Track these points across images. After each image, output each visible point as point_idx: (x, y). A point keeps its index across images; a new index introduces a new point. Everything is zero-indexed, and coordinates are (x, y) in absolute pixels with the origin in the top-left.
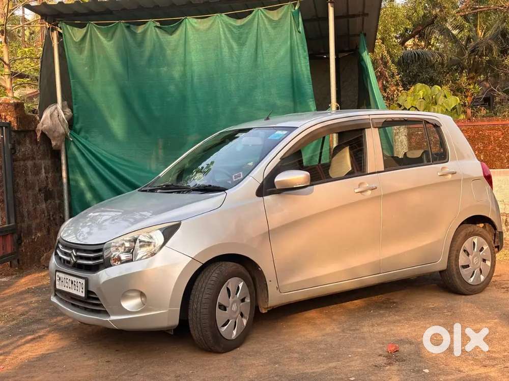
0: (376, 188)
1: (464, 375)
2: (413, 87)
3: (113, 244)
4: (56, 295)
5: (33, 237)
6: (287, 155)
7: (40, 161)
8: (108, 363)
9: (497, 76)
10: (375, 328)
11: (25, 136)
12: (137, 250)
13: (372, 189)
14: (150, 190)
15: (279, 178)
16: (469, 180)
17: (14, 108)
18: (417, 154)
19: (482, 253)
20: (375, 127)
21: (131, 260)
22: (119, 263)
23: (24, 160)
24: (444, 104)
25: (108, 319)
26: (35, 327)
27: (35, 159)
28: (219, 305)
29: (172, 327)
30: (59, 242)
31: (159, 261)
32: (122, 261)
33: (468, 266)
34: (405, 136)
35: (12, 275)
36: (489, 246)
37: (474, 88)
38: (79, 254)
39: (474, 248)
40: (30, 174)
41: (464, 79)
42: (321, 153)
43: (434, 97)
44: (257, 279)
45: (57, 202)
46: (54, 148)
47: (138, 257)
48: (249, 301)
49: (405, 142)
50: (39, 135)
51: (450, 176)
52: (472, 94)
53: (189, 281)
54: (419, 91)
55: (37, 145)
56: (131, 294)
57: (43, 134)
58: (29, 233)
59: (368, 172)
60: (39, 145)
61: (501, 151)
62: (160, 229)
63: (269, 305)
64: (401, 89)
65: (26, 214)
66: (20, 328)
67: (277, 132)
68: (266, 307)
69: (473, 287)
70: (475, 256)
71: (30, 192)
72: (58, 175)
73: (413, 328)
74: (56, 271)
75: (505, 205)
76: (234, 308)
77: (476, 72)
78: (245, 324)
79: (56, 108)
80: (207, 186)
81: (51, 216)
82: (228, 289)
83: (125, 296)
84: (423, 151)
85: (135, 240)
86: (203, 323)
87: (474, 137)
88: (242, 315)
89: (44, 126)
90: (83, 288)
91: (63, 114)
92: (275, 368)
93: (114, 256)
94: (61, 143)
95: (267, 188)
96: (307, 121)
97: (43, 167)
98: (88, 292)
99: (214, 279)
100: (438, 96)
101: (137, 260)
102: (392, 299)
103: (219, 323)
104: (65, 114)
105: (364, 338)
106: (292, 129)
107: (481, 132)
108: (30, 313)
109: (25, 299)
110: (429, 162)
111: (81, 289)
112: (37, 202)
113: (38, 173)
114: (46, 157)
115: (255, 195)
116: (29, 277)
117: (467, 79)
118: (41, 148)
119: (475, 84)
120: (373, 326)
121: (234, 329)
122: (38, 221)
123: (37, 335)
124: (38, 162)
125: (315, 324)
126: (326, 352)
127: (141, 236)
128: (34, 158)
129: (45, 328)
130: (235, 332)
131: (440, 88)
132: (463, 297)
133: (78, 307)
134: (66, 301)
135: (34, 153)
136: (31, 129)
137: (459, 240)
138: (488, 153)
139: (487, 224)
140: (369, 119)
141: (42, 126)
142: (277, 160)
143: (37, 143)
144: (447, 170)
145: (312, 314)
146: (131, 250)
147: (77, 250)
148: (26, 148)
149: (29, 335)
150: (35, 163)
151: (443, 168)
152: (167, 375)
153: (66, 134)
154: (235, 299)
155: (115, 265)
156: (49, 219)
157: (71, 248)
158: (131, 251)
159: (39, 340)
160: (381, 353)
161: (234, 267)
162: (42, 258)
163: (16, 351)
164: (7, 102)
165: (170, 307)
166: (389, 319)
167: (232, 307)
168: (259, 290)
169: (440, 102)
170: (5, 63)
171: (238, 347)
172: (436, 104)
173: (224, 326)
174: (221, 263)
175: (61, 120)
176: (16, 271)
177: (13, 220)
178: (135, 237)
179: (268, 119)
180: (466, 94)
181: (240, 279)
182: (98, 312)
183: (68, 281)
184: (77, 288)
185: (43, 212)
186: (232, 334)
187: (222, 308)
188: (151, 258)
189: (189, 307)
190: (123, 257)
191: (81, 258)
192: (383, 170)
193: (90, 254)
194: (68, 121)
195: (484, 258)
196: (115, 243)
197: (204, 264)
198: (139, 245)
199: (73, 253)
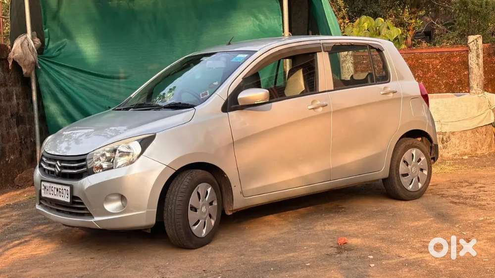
0: (326, 105)
1: (403, 259)
2: (358, 20)
3: (95, 154)
4: (40, 204)
5: (7, 159)
6: (247, 76)
7: (11, 88)
8: (92, 260)
9: (436, 11)
10: (326, 227)
12: (117, 159)
13: (324, 106)
14: (124, 109)
15: (242, 95)
16: (408, 98)
18: (362, 76)
19: (420, 164)
20: (326, 51)
21: (112, 168)
22: (101, 170)
24: (387, 35)
25: (92, 220)
26: (20, 234)
27: (7, 86)
28: (191, 207)
29: (149, 226)
30: (43, 155)
31: (136, 169)
32: (104, 169)
33: (407, 175)
34: (352, 63)
36: (426, 157)
37: (416, 22)
38: (63, 164)
39: (413, 159)
40: (3, 100)
41: (407, 14)
42: (277, 75)
43: (378, 28)
44: (223, 186)
45: (28, 127)
46: (25, 76)
47: (119, 165)
48: (216, 204)
49: (352, 69)
50: (10, 63)
51: (391, 95)
52: (414, 29)
53: (165, 184)
54: (364, 23)
55: (8, 72)
56: (112, 198)
57: (14, 62)
58: (3, 155)
59: (320, 91)
60: (10, 72)
61: (439, 78)
62: (137, 140)
63: (234, 209)
64: (347, 22)
66: (6, 235)
67: (238, 56)
68: (231, 209)
69: (412, 194)
70: (414, 166)
71: (3, 117)
72: (28, 101)
73: (359, 226)
74: (42, 181)
75: (442, 124)
76: (204, 209)
77: (417, 8)
78: (213, 224)
79: (26, 38)
80: (177, 104)
81: (23, 140)
82: (198, 194)
83: (107, 200)
84: (367, 74)
85: (115, 151)
86: (177, 222)
87: (414, 65)
88: (210, 216)
89: (16, 55)
90: (68, 194)
91: (32, 44)
92: (241, 259)
93: (96, 165)
94: (31, 71)
95: (231, 104)
96: (265, 45)
97: (14, 94)
98: (73, 197)
100: (381, 27)
101: (118, 168)
102: (341, 205)
103: (191, 223)
104: (34, 44)
105: (317, 235)
106: (252, 53)
107: (420, 61)
108: (12, 224)
109: (5, 213)
110: (373, 82)
111: (66, 196)
112: (9, 127)
113: (10, 99)
114: (17, 84)
115: (221, 111)
116: (6, 195)
117: (409, 14)
118: (12, 76)
119: (417, 18)
120: (325, 225)
121: (204, 228)
122: (11, 144)
123: (23, 240)
124: (10, 89)
125: (275, 226)
126: (284, 245)
127: (120, 146)
129: (30, 235)
130: (204, 231)
131: (383, 20)
132: (403, 202)
133: (63, 212)
134: (51, 208)
135: (6, 81)
136: (3, 58)
137: (400, 152)
138: (427, 80)
139: (424, 138)
140: (320, 43)
141: (14, 55)
142: (240, 79)
143: (8, 70)
144: (389, 89)
145: (270, 218)
147: (61, 161)
149: (15, 240)
150: (7, 90)
151: (385, 88)
152: (146, 266)
153: (36, 62)
154: (204, 201)
155: (97, 173)
156: (21, 142)
157: (55, 160)
158: (112, 160)
159: (26, 243)
160: (332, 245)
162: (16, 179)
163: (6, 253)
165: (148, 209)
166: (339, 220)
167: (202, 208)
168: (224, 195)
169: (383, 33)
171: (207, 244)
172: (380, 34)
173: (195, 225)
174: (191, 171)
175: (31, 48)
178: (115, 147)
179: (229, 44)
180: (409, 28)
181: (208, 184)
182: (82, 215)
183: (53, 189)
184: (62, 194)
185: (15, 136)
186: (202, 232)
187: (194, 209)
188: (130, 166)
189: (165, 209)
190: (105, 165)
191: (65, 168)
192: (333, 89)
193: (73, 164)
194: (37, 51)
195: (421, 168)
196: (97, 153)
197: (177, 171)
198: (119, 155)
199: (57, 164)
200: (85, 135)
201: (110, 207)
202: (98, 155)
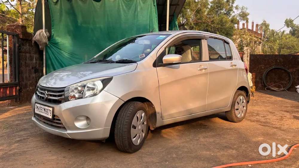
0: (207, 69)
3: (71, 88)
4: (35, 117)
5: (28, 89)
7: (33, 55)
8: (64, 158)
11: (26, 42)
12: (86, 92)
13: (205, 69)
15: (165, 58)
16: (241, 69)
17: (21, 28)
19: (243, 104)
20: (205, 39)
21: (82, 98)
22: (74, 99)
23: (25, 53)
25: (66, 133)
28: (133, 126)
29: (104, 138)
30: (38, 87)
31: (98, 99)
32: (77, 98)
33: (238, 109)
35: (16, 106)
36: (246, 101)
38: (49, 93)
39: (241, 101)
40: (28, 59)
46: (40, 49)
47: (86, 96)
48: (146, 124)
50: (33, 42)
51: (234, 67)
53: (117, 111)
56: (81, 118)
57: (35, 42)
58: (26, 86)
59: (203, 61)
60: (33, 47)
62: (100, 80)
63: (156, 126)
65: (24, 78)
66: (13, 133)
67: (160, 37)
68: (154, 127)
69: (239, 119)
70: (241, 105)
71: (27, 68)
72: (42, 62)
74: (36, 103)
76: (140, 127)
78: (144, 136)
79: (42, 31)
82: (137, 117)
83: (77, 120)
85: (84, 86)
88: (143, 131)
90: (51, 113)
91: (45, 34)
93: (71, 95)
94: (44, 47)
95: (158, 63)
97: (34, 58)
98: (54, 116)
99: (131, 111)
101: (85, 98)
103: (132, 136)
104: (46, 35)
106: (168, 35)
111: (50, 114)
112: (30, 73)
113: (32, 60)
114: (36, 53)
115: (152, 66)
118: (34, 49)
121: (139, 139)
122: (31, 82)
123: (23, 138)
124: (32, 55)
127: (88, 83)
128: (30, 53)
130: (139, 141)
134: (41, 120)
135: (30, 51)
136: (30, 39)
140: (203, 35)
141: (35, 39)
142: (163, 49)
143: (32, 46)
144: (233, 64)
146: (81, 92)
147: (48, 91)
148: (26, 47)
150: (30, 55)
151: (231, 63)
153: (47, 43)
154: (140, 122)
155: (71, 100)
157: (45, 90)
159: (23, 141)
161: (141, 105)
164: (18, 24)
165: (105, 127)
167: (138, 127)
170: (20, 13)
173: (134, 137)
174: (134, 102)
175: (44, 36)
176: (18, 104)
177: (17, 80)
178: (85, 84)
181: (143, 111)
183: (42, 109)
184: (47, 113)
185: (34, 78)
186: (138, 142)
187: (134, 127)
188: (94, 97)
189: (116, 127)
190: (77, 96)
191: (51, 95)
192: (209, 60)
193: (56, 93)
194: (48, 38)
195: (244, 106)
196: (72, 87)
197: (125, 102)
198: (87, 89)
199: (46, 92)
200: (66, 76)
201: (78, 124)
202: (73, 88)
